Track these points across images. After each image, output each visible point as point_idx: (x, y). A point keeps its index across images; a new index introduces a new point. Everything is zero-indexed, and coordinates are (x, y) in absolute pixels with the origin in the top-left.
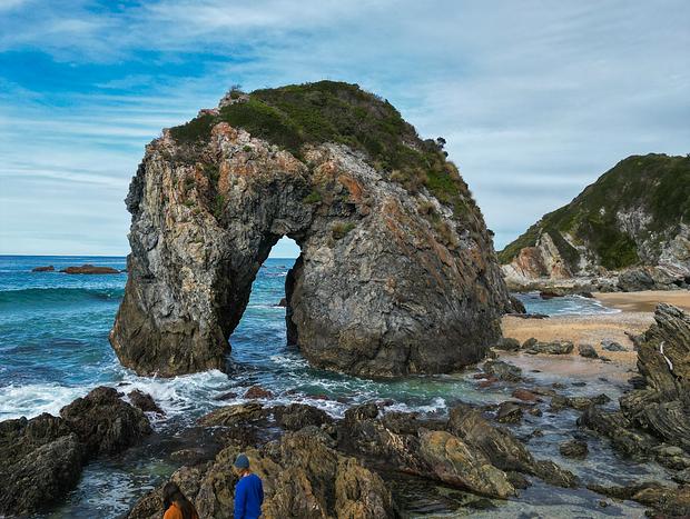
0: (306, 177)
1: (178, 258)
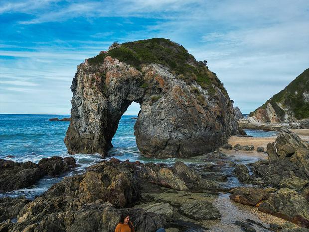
0: (141, 77)
1: (88, 109)
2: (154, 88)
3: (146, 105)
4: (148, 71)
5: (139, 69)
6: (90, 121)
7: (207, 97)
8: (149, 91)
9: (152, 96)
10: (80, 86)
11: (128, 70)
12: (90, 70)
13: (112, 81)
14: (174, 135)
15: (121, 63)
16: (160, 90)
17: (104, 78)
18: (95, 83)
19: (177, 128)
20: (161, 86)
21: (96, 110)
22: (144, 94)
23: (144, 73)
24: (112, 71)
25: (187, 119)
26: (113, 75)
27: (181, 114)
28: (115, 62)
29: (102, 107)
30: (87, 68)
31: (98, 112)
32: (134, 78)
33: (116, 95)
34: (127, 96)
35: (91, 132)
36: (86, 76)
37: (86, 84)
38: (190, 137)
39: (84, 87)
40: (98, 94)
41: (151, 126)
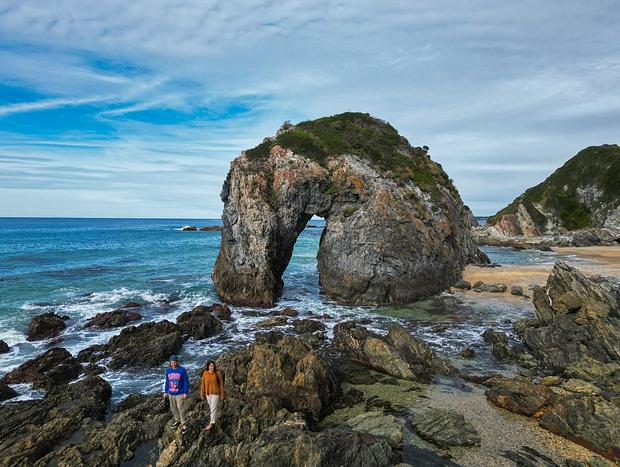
0: (327, 178)
1: (248, 230)
2: (346, 194)
3: (334, 221)
4: (337, 167)
5: (323, 165)
6: (252, 248)
7: (430, 205)
8: (339, 199)
9: (344, 207)
10: (234, 193)
11: (307, 167)
12: (250, 169)
13: (283, 185)
14: (380, 270)
15: (296, 156)
16: (357, 197)
17: (270, 181)
18: (258, 189)
19: (384, 258)
20: (357, 191)
21: (260, 232)
22: (332, 204)
23: (332, 171)
24: (283, 169)
25: (401, 244)
26: (284, 175)
27: (390, 235)
28: (288, 154)
29: (269, 227)
30: (246, 165)
31: (263, 235)
32: (316, 180)
33: (289, 207)
34: (305, 207)
35: (253, 266)
36: (243, 178)
37: (243, 191)
38: (405, 273)
39: (240, 195)
40: (262, 205)
41: (344, 256)
